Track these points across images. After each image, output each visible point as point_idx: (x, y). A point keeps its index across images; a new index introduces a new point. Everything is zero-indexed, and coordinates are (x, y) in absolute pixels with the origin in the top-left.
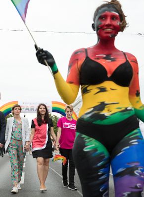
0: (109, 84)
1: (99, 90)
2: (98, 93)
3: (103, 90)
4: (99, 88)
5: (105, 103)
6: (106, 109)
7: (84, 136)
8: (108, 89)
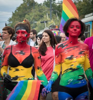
0: (20, 67)
1: (15, 70)
2: (15, 71)
3: (17, 70)
4: (16, 69)
5: (18, 76)
6: (18, 79)
7: (7, 90)
8: (20, 69)
